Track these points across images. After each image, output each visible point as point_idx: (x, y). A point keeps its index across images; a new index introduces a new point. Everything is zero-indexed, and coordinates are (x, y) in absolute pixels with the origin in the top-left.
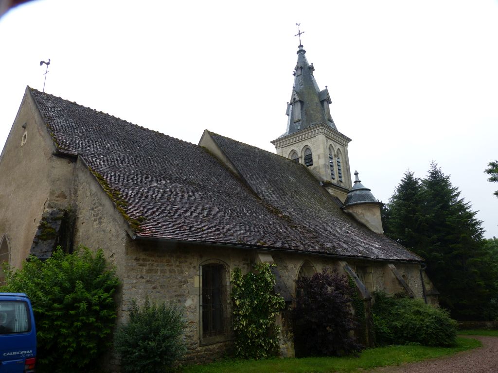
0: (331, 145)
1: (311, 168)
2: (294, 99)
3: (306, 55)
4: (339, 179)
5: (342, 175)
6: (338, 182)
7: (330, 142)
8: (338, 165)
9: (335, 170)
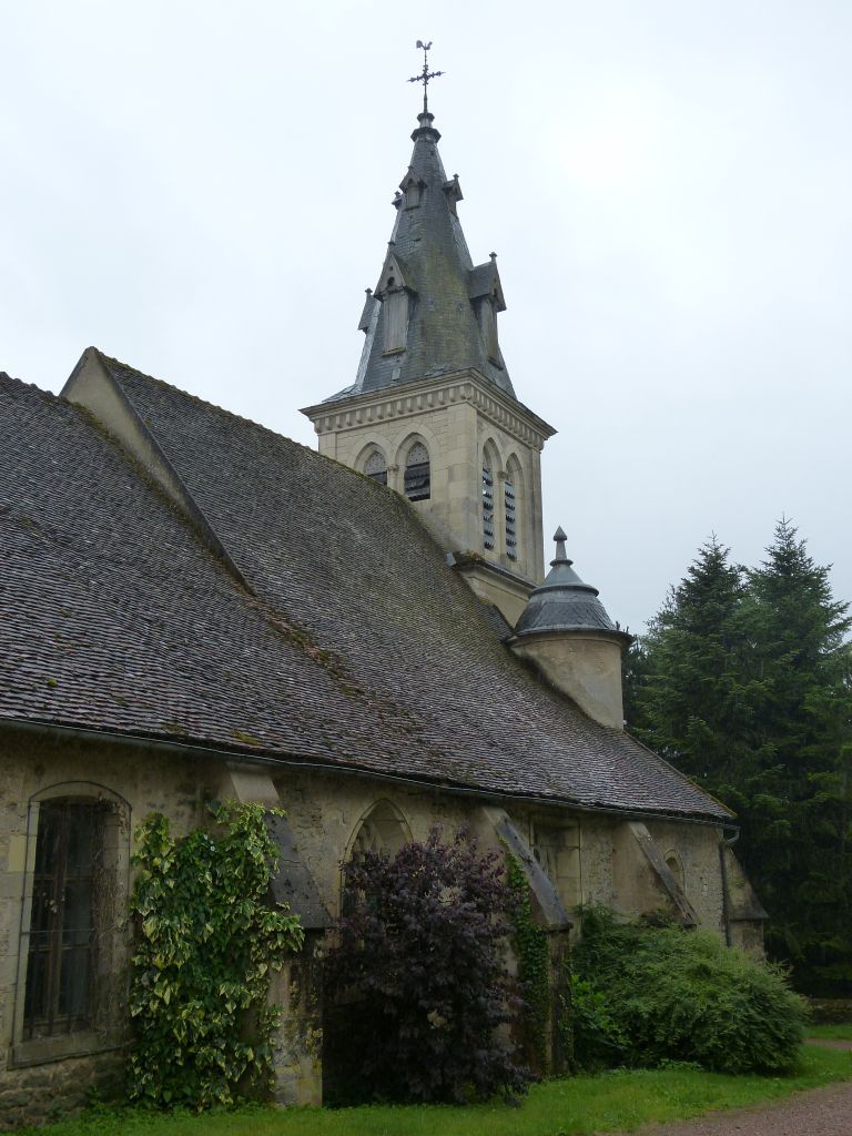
0: (491, 440)
1: (422, 506)
2: (391, 281)
3: (441, 146)
4: (506, 549)
5: (518, 538)
6: (502, 556)
7: (491, 431)
8: (507, 506)
9: (496, 519)
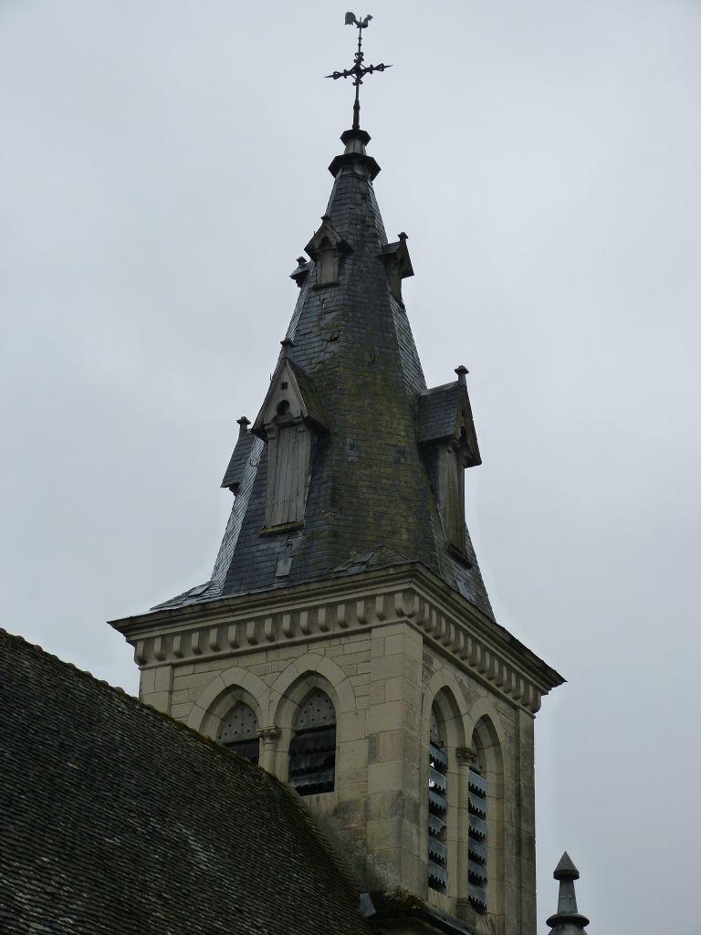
0: (446, 691)
2: (284, 406)
4: (467, 891)
5: (490, 871)
6: (459, 904)
7: (446, 675)
8: (472, 810)
9: (451, 834)
